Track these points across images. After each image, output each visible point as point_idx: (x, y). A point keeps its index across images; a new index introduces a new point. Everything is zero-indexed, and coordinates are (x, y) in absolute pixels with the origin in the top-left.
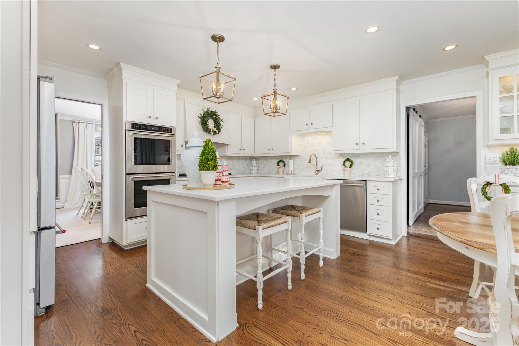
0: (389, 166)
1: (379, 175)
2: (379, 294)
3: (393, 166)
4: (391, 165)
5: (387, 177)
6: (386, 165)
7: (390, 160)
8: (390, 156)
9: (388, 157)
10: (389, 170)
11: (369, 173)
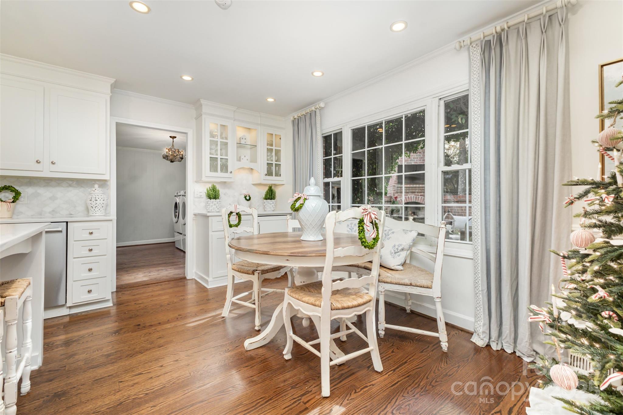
0: (97, 199)
1: (73, 213)
2: (161, 365)
3: (103, 199)
4: (100, 199)
5: (92, 215)
6: (91, 198)
7: (97, 191)
8: (96, 186)
9: (94, 187)
10: (97, 205)
11: (53, 211)
